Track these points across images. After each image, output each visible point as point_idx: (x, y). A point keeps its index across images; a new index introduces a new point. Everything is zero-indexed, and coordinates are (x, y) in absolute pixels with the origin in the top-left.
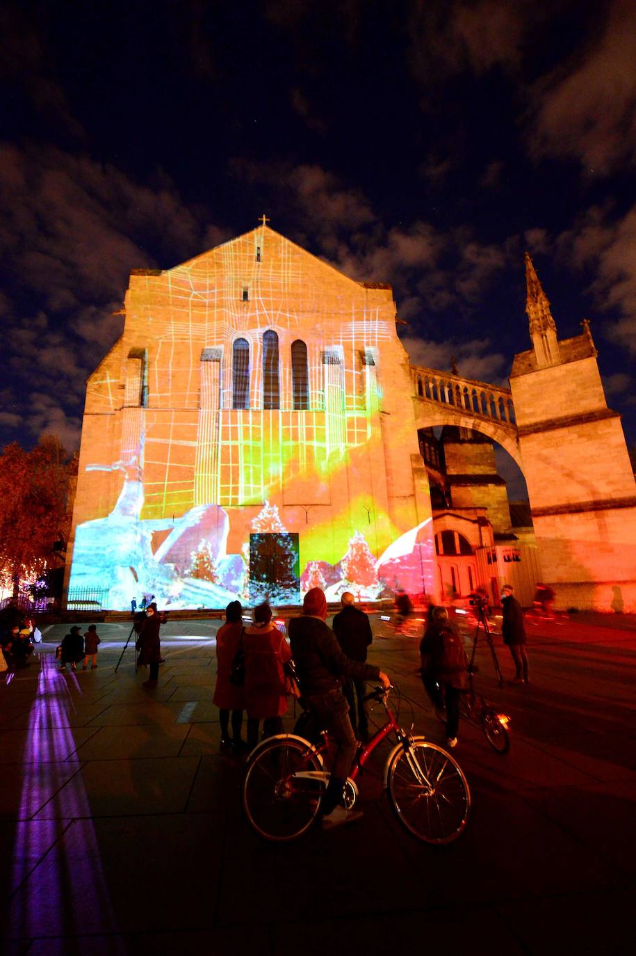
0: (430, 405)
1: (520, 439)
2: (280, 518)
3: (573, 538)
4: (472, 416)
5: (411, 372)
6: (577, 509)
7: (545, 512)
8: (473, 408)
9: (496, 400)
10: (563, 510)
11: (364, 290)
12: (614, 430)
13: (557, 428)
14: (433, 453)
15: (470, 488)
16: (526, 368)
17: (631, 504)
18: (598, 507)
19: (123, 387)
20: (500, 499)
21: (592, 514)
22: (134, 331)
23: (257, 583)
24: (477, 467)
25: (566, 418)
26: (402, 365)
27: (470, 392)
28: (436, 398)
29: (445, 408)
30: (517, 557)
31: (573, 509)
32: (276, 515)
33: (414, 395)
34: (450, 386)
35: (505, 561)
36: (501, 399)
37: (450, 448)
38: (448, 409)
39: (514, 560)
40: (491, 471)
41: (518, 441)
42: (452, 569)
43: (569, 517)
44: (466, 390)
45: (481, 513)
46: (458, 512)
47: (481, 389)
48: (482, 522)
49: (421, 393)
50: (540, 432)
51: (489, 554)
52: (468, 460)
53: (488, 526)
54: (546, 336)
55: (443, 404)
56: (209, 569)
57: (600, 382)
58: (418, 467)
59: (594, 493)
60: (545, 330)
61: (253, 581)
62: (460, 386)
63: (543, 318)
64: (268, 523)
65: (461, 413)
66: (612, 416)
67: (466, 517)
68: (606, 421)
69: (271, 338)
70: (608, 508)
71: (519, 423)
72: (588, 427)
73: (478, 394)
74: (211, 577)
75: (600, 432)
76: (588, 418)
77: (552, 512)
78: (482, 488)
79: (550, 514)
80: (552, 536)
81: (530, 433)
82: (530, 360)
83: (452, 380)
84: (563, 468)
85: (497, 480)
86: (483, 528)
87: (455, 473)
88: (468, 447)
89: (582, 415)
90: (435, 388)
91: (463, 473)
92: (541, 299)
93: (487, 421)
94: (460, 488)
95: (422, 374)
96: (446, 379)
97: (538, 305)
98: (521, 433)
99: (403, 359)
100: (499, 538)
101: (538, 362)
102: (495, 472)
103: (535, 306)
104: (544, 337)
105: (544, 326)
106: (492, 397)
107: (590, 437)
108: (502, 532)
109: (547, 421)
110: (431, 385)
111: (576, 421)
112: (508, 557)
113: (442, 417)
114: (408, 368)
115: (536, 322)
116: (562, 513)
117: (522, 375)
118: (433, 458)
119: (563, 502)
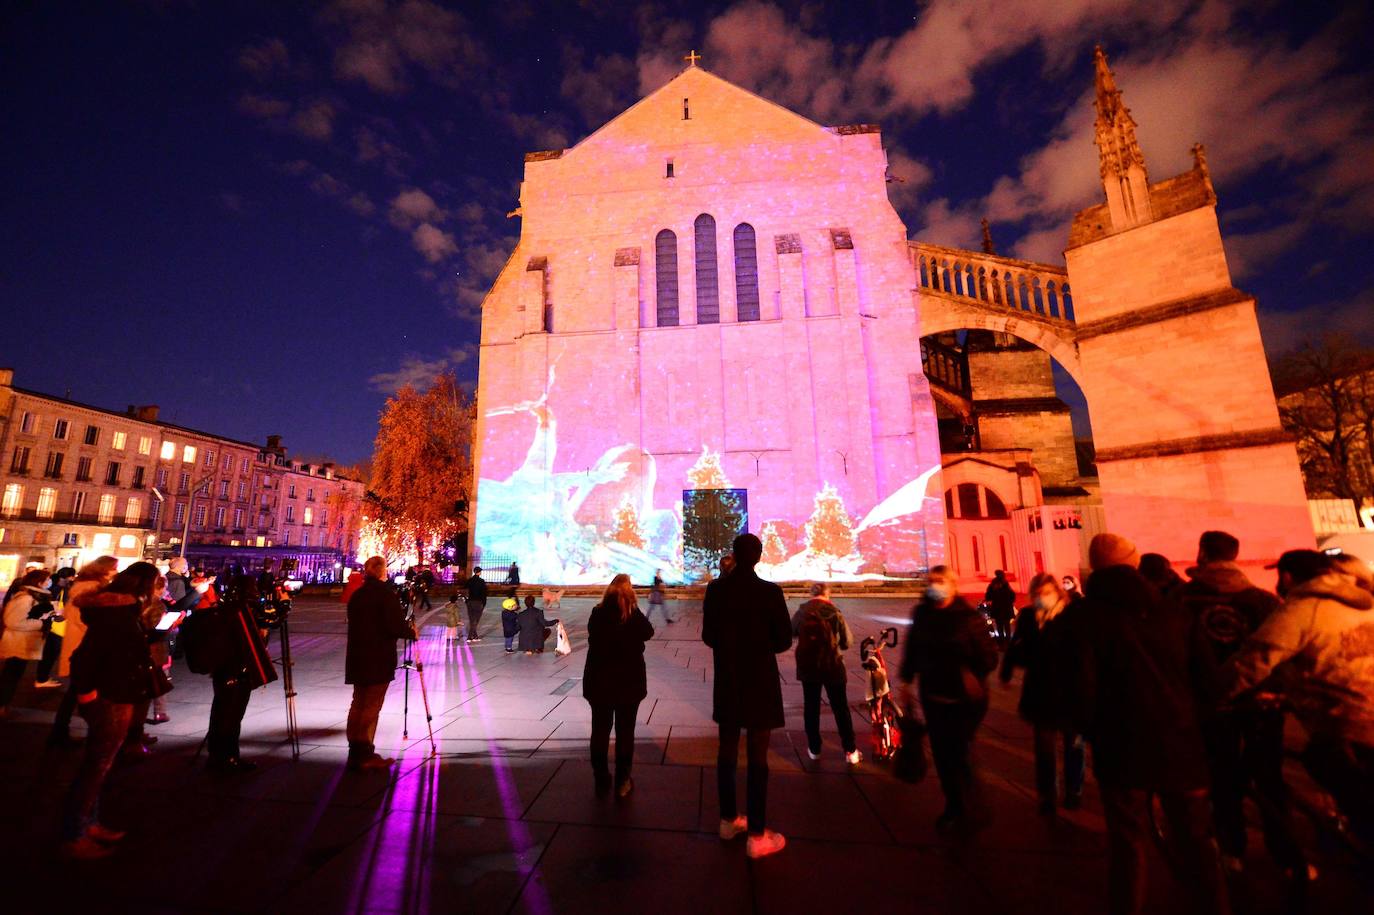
0: (938, 301)
1: (1080, 345)
2: (722, 468)
3: (1165, 493)
4: (1003, 312)
5: (909, 252)
6: (1174, 450)
7: (1118, 455)
8: (1005, 301)
9: (1043, 285)
10: (1150, 451)
11: (837, 138)
12: (1243, 324)
13: (1141, 324)
14: (951, 369)
15: (1010, 419)
16: (1093, 232)
17: (1266, 440)
18: (1209, 445)
19: (523, 308)
20: (1059, 434)
21: (1199, 456)
22: (532, 235)
23: (694, 549)
24: (1023, 386)
25: (1160, 307)
26: (897, 243)
27: (1001, 277)
28: (948, 288)
29: (961, 303)
30: (1076, 522)
31: (1165, 450)
32: (717, 464)
33: (914, 287)
34: (969, 269)
35: (1056, 527)
36: (1051, 284)
37: (977, 361)
38: (966, 304)
39: (1070, 526)
40: (1045, 391)
41: (1077, 347)
42: (974, 538)
43: (1157, 462)
44: (995, 273)
45: (1022, 457)
46: (984, 456)
47: (1019, 270)
48: (1024, 470)
49: (925, 283)
50: (1114, 331)
51: (1030, 518)
52: (1007, 377)
53: (1032, 475)
54: (1127, 179)
55: (959, 298)
56: (634, 531)
57: (1221, 246)
58: (919, 392)
59: (1202, 424)
60: (1126, 168)
61: (690, 548)
62: (986, 268)
63: (1123, 150)
64: (708, 474)
65: (988, 309)
66: (1239, 301)
67: (997, 463)
68: (1229, 309)
69: (704, 224)
70: (1226, 448)
71: (1079, 320)
72: (1194, 321)
73: (1015, 277)
74: (638, 543)
75: (1216, 327)
76: (1195, 306)
77: (1129, 455)
78: (1030, 419)
79: (1125, 458)
80: (1128, 491)
81: (1096, 334)
82: (1099, 220)
83: (973, 260)
84: (1150, 386)
85: (1054, 406)
86: (1023, 479)
87: (986, 398)
88: (1008, 356)
89: (1186, 302)
90: (946, 274)
91: (1000, 397)
92: (1120, 119)
93: (1029, 319)
94: (993, 420)
95: (927, 254)
96: (963, 260)
97: (1116, 130)
98: (1082, 335)
99: (895, 234)
100: (1052, 493)
101: (1113, 222)
102: (1052, 394)
103: (1109, 132)
104: (1124, 180)
105: (1125, 163)
106: (1037, 281)
107: (1197, 336)
108: (1063, 484)
109: (1127, 314)
110: (940, 271)
111: (1174, 311)
112: (1061, 522)
113: (957, 317)
114: (904, 247)
115: (1111, 158)
116: (1146, 456)
117: (1086, 243)
118: (952, 375)
119: (1150, 439)
